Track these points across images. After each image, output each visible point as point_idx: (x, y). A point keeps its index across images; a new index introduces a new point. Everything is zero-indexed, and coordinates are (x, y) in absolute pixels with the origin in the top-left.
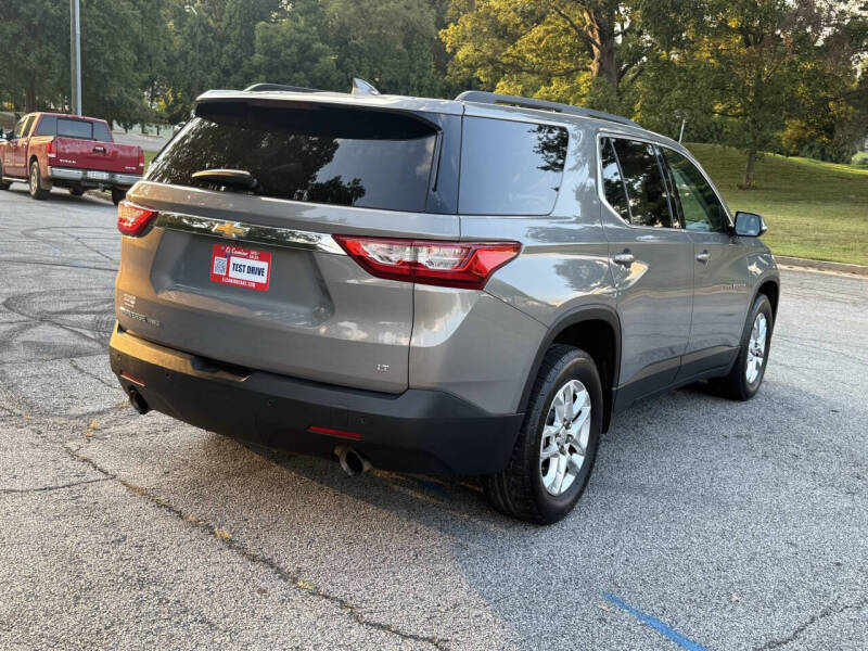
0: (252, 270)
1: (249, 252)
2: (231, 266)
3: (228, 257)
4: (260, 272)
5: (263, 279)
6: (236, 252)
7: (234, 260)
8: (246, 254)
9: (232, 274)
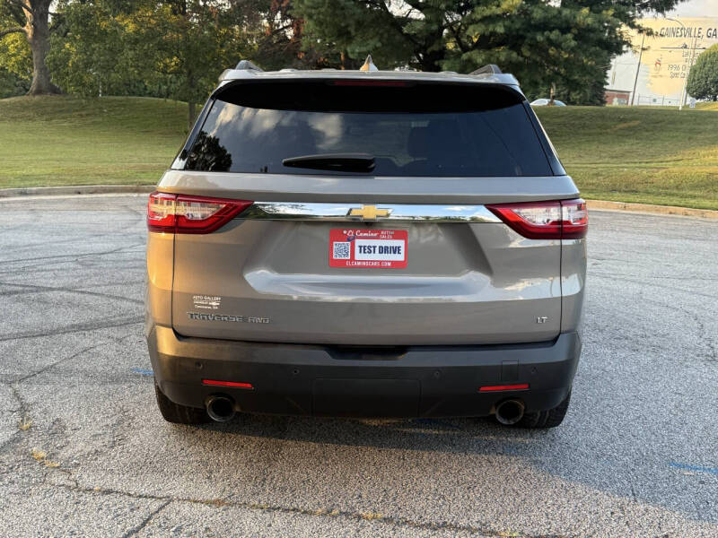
0: (384, 250)
1: (379, 232)
2: (357, 249)
3: (352, 240)
4: (396, 250)
5: (400, 257)
6: (361, 234)
7: (358, 242)
8: (376, 235)
9: (358, 256)
